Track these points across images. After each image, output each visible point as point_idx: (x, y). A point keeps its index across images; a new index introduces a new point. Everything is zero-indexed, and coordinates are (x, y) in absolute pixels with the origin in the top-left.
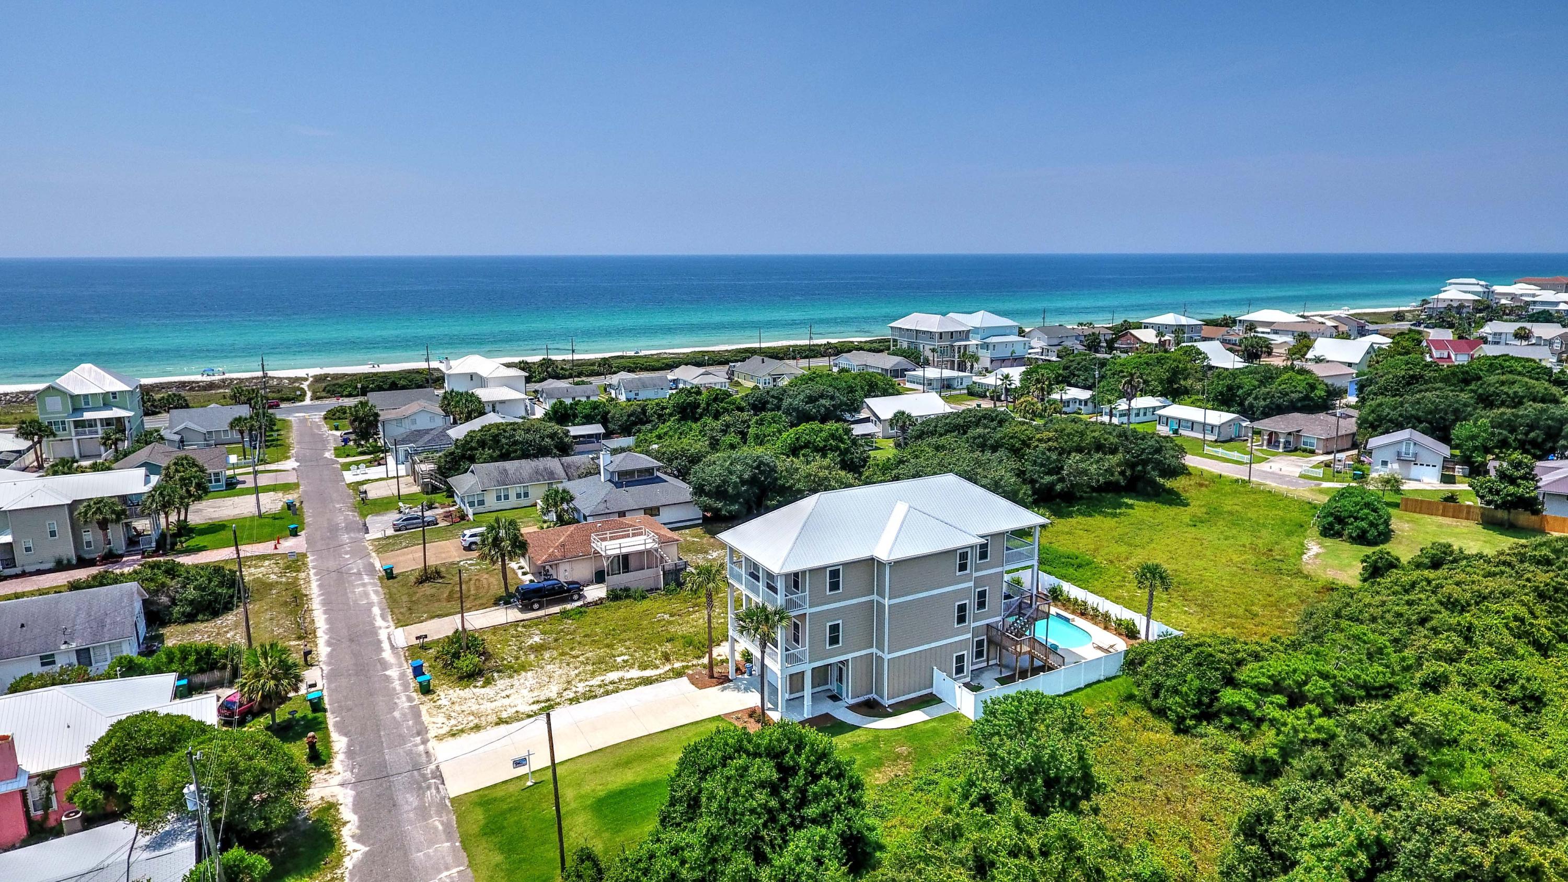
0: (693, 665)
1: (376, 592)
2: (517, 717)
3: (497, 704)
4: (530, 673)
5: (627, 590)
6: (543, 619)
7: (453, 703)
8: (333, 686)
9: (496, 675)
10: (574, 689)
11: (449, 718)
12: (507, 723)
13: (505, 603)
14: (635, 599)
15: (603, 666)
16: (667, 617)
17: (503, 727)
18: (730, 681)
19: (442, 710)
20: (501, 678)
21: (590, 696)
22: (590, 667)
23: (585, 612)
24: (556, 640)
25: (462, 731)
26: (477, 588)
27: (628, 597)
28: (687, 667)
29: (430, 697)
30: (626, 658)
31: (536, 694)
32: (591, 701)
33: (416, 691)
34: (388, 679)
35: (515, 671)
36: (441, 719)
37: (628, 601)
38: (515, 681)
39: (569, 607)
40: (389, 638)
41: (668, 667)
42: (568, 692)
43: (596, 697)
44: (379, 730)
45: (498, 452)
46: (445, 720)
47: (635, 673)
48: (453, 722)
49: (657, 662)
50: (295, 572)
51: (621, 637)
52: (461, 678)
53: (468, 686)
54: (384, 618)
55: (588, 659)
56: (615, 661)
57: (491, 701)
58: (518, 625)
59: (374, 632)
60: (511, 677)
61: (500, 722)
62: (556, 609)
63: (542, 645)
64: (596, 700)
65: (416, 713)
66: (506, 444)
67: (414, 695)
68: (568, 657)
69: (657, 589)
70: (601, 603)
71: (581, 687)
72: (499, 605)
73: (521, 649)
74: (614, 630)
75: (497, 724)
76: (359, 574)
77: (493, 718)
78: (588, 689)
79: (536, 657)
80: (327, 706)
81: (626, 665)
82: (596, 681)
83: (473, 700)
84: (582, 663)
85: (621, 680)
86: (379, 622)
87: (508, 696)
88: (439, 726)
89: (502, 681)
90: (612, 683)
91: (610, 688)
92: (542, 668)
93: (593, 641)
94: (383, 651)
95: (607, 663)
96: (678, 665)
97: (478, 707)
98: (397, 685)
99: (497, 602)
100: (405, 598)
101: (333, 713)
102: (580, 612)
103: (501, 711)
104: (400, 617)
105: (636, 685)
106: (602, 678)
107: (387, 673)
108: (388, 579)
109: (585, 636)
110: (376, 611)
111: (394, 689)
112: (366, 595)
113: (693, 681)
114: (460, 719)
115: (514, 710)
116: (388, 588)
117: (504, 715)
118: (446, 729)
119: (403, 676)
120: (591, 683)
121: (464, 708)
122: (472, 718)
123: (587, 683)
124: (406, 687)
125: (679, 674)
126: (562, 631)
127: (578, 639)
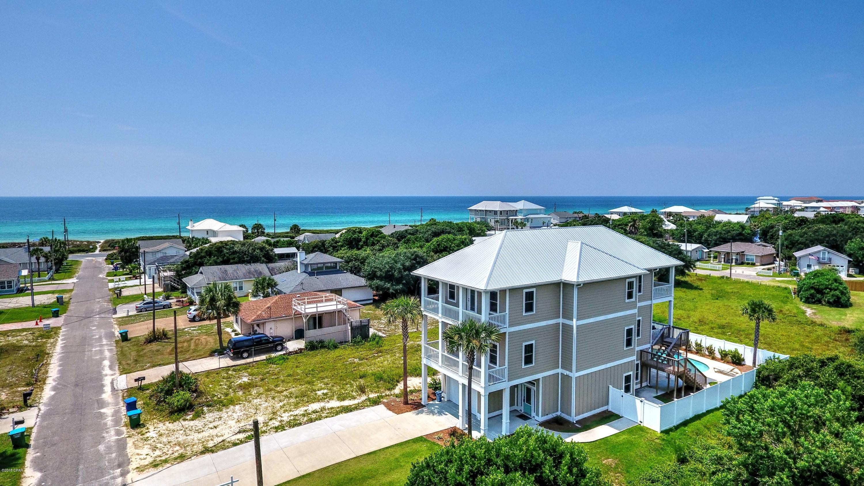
0: (386, 396)
1: (110, 351)
2: (223, 446)
3: (205, 434)
4: (237, 407)
5: (321, 342)
6: (251, 365)
7: (161, 435)
8: (45, 423)
9: (205, 409)
10: (279, 419)
11: (154, 449)
12: (213, 452)
13: (219, 355)
14: (329, 349)
15: (305, 398)
16: (356, 360)
17: (208, 456)
18: (424, 406)
19: (149, 442)
20: (210, 411)
21: (294, 423)
22: (293, 400)
23: (288, 359)
24: (262, 380)
25: (166, 461)
26: (197, 345)
27: (323, 347)
28: (382, 397)
29: (138, 430)
30: (325, 391)
31: (242, 424)
32: (296, 428)
33: (126, 425)
34: (102, 416)
35: (224, 406)
36: (146, 450)
37: (323, 350)
38: (224, 414)
39: (273, 355)
40: (112, 383)
41: (364, 397)
42: (274, 421)
43: (300, 424)
44: (78, 465)
45: (220, 259)
46: (150, 452)
47: (335, 404)
48: (158, 453)
49: (354, 394)
50: (46, 338)
51: (320, 375)
52: (172, 413)
53: (178, 419)
54: (111, 368)
55: (291, 393)
56: (316, 394)
57: (199, 432)
58: (229, 370)
59: (99, 378)
60: (220, 410)
61: (206, 451)
62: (264, 357)
63: (250, 384)
64: (301, 427)
65: (122, 445)
66: (227, 253)
67: (124, 429)
68: (273, 393)
69: (346, 342)
70: (301, 352)
71: (286, 417)
72: (214, 355)
73: (230, 387)
74: (313, 370)
75: (203, 453)
76: (100, 338)
77: (200, 448)
78: (292, 418)
79: (244, 393)
80: (32, 443)
81: (325, 397)
82: (300, 411)
83: (182, 432)
84: (286, 396)
85: (323, 409)
86: (107, 371)
87: (216, 427)
88: (142, 457)
89: (211, 414)
90: (315, 412)
91: (313, 416)
92: (250, 402)
93: (295, 379)
94: (104, 393)
95: (309, 397)
96: (372, 396)
97: (185, 437)
98: (109, 421)
99: (212, 354)
100: (134, 354)
101: (35, 448)
102: (283, 358)
103: (208, 441)
104: (126, 367)
105: (337, 413)
106: (305, 408)
107: (102, 411)
108: (123, 341)
109: (288, 376)
110: (106, 363)
111: (106, 424)
112: (101, 352)
113: (389, 407)
114: (165, 450)
115: (220, 439)
116: (122, 347)
117: (210, 444)
118: (149, 460)
119: (116, 413)
120: (296, 413)
121: (172, 439)
122: (178, 448)
123: (292, 413)
124: (117, 422)
125: (375, 402)
126: (268, 372)
127: (282, 378)
